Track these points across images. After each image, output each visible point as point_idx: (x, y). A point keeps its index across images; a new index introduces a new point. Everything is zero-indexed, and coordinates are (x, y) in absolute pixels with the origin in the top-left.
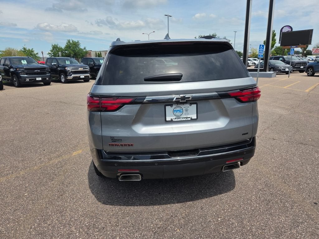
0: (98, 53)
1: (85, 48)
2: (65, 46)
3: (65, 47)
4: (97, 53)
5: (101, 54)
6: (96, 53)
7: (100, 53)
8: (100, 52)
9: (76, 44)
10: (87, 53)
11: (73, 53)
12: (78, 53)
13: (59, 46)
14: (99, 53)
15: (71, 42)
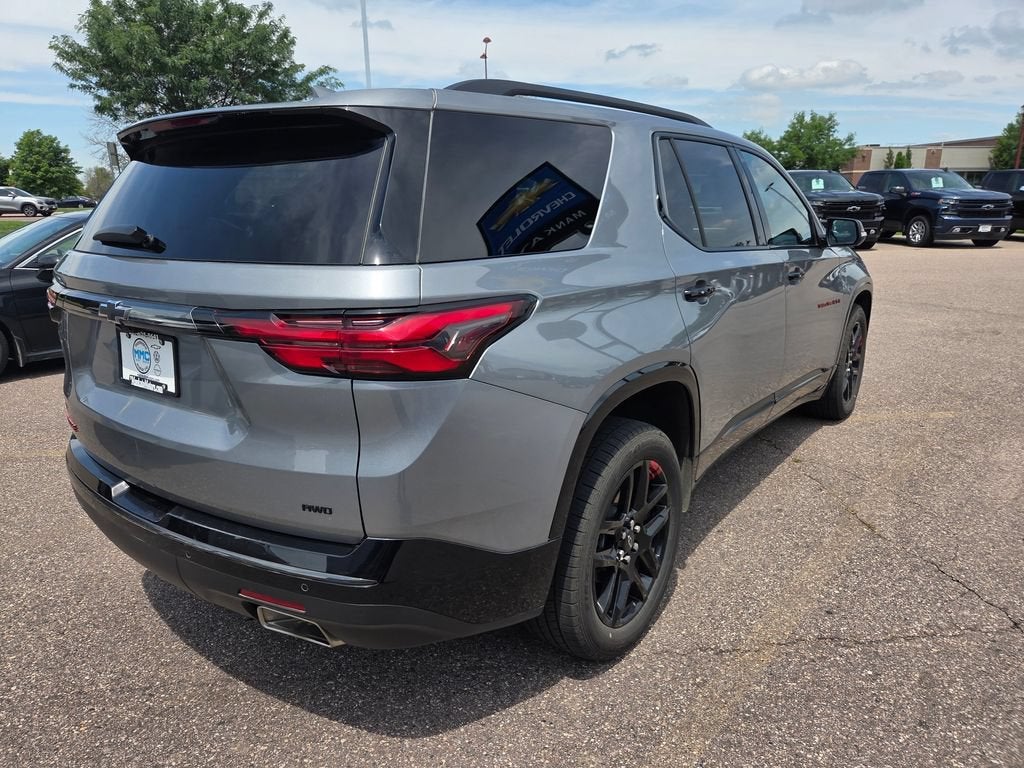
0: (900, 154)
1: (850, 139)
2: (783, 134)
3: (784, 138)
4: (895, 155)
5: (909, 155)
6: (890, 155)
7: (909, 151)
8: (909, 148)
9: (822, 126)
10: (854, 156)
11: (804, 157)
12: (820, 157)
13: (762, 137)
14: (904, 154)
15: (808, 119)
